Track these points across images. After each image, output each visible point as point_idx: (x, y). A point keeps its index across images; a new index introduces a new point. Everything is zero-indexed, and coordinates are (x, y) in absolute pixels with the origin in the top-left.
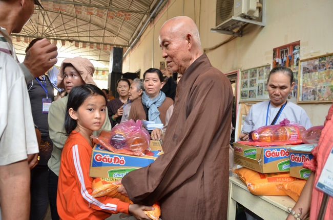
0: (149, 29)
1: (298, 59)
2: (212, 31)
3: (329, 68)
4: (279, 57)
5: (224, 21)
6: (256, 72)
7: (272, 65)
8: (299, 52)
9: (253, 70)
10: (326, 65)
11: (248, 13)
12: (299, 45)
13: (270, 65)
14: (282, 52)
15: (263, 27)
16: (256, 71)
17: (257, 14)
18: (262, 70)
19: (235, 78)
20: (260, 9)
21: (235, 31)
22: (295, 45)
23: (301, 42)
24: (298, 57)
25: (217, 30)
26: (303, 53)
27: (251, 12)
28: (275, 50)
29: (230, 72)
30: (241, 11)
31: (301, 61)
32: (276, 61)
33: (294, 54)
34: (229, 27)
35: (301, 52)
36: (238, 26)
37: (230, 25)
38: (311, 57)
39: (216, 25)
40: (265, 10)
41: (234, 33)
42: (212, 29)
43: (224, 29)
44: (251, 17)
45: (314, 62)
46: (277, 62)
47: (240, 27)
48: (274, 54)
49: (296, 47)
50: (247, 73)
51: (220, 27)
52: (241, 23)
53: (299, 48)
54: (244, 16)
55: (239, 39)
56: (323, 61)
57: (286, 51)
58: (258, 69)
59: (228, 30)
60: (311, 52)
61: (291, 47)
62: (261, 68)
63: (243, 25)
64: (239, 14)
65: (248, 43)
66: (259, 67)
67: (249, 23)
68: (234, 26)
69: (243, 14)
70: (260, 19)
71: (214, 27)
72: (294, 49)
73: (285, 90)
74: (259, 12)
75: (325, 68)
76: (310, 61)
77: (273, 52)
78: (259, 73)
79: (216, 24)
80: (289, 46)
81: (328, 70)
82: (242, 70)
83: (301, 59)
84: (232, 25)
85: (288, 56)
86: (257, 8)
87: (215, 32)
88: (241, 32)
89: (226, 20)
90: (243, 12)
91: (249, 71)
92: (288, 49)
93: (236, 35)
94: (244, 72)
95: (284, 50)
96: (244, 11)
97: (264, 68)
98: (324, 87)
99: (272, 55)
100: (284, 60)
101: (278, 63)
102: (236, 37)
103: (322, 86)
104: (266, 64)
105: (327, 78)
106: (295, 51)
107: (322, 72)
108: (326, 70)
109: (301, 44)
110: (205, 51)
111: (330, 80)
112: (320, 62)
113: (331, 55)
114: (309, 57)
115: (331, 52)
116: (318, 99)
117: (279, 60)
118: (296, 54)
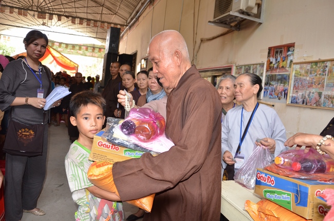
0: (148, 10)
2: (209, 24)
3: (320, 74)
5: (222, 14)
6: (250, 69)
7: (266, 63)
8: (293, 54)
9: (247, 67)
10: (318, 71)
11: (246, 9)
13: (264, 64)
14: (277, 52)
15: (261, 23)
16: (250, 67)
17: (255, 11)
18: (256, 67)
19: (229, 71)
20: (259, 6)
21: (233, 24)
22: (289, 47)
23: (296, 44)
25: (214, 22)
26: (297, 56)
27: (250, 8)
28: (270, 49)
29: (225, 66)
30: (239, 7)
31: (294, 64)
32: (270, 60)
33: (288, 56)
34: (227, 21)
35: (295, 54)
36: (236, 21)
37: (228, 19)
38: (304, 61)
39: (214, 18)
40: (264, 7)
41: (231, 27)
42: (210, 22)
43: (222, 22)
44: (249, 14)
45: (307, 67)
47: (238, 21)
48: (269, 53)
49: (291, 49)
50: (241, 68)
51: (217, 20)
53: (294, 50)
54: (242, 12)
55: (236, 33)
56: (314, 67)
57: (281, 52)
58: (252, 66)
59: (226, 24)
60: (305, 56)
61: (286, 48)
62: (255, 66)
63: (241, 20)
64: (237, 10)
65: (245, 39)
66: (253, 65)
67: (246, 19)
68: (232, 20)
69: (241, 10)
70: (258, 16)
71: (212, 20)
72: (289, 51)
74: (258, 8)
76: (302, 65)
77: (268, 51)
78: (253, 70)
79: (214, 16)
80: (284, 46)
82: (237, 65)
83: (294, 62)
84: (230, 19)
85: (282, 56)
86: (256, 4)
87: (213, 24)
88: (238, 26)
89: (224, 13)
90: (241, 8)
91: (243, 67)
92: (283, 50)
93: (234, 29)
94: (239, 67)
95: (279, 50)
96: (243, 7)
97: (258, 66)
99: (267, 53)
100: (278, 60)
101: (271, 63)
102: (233, 31)
103: (312, 91)
104: (260, 62)
105: (317, 84)
106: (289, 53)
107: (312, 77)
108: (316, 75)
109: (295, 47)
110: (202, 41)
111: (319, 86)
112: (312, 67)
113: (323, 62)
114: (302, 60)
115: (323, 58)
116: (306, 104)
117: (273, 60)
118: (290, 56)
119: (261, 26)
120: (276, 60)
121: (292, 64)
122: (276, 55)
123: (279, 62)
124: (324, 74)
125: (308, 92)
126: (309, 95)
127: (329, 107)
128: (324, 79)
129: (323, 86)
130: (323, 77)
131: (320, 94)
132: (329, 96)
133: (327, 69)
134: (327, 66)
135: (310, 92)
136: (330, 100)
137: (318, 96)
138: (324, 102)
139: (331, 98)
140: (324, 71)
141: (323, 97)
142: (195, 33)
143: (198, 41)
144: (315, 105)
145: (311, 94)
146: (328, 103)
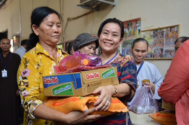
1: (139, 30)
2: (78, 7)
3: (160, 37)
4: (126, 28)
8: (140, 25)
10: (158, 35)
12: (140, 20)
14: (128, 25)
15: (114, 6)
21: (93, 7)
22: (137, 20)
24: (139, 29)
25: (81, 6)
26: (144, 26)
31: (142, 32)
33: (136, 27)
34: (90, 4)
36: (97, 4)
37: (91, 3)
38: (148, 29)
39: (81, 2)
41: (93, 8)
42: (78, 5)
43: (86, 6)
45: (150, 33)
49: (138, 22)
51: (84, 4)
52: (99, 2)
53: (140, 23)
55: (96, 13)
56: (156, 32)
57: (131, 24)
59: (89, 6)
60: (148, 26)
61: (134, 21)
63: (100, 3)
67: (104, 3)
71: (79, 4)
73: (145, 53)
75: (157, 37)
80: (133, 20)
81: (159, 38)
83: (141, 30)
84: (93, 3)
88: (97, 8)
92: (133, 23)
93: (94, 10)
95: (130, 23)
98: (157, 49)
100: (130, 30)
103: (156, 49)
105: (159, 44)
106: (138, 25)
107: (156, 39)
108: (158, 38)
109: (141, 20)
110: (68, 19)
111: (161, 45)
112: (154, 33)
113: (161, 29)
114: (147, 29)
115: (161, 27)
116: (153, 57)
118: (138, 26)
119: (115, 7)
120: (129, 30)
121: (140, 32)
122: (128, 27)
124: (163, 36)
125: (153, 49)
126: (154, 51)
127: (169, 58)
128: (163, 40)
129: (163, 44)
130: (163, 39)
131: (162, 50)
132: (168, 50)
133: (165, 33)
134: (164, 32)
135: (155, 49)
136: (169, 53)
137: (161, 51)
138: (166, 55)
139: (169, 51)
140: (163, 35)
141: (164, 51)
143: (65, 20)
144: (159, 57)
145: (156, 50)
146: (168, 55)
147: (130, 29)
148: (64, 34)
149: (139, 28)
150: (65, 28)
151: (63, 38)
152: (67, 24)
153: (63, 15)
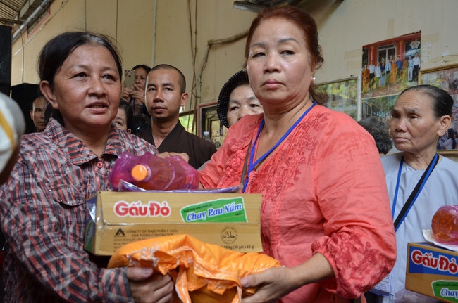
1: (416, 69)
2: (236, 6)
4: (375, 64)
7: (360, 78)
8: (418, 55)
12: (419, 39)
13: (356, 79)
14: (382, 54)
15: (340, 1)
16: (326, 90)
22: (410, 40)
23: (422, 35)
24: (416, 64)
25: (246, 3)
26: (428, 56)
28: (366, 49)
31: (424, 72)
32: (368, 71)
35: (423, 54)
38: (444, 64)
42: (237, 3)
45: (452, 75)
46: (371, 72)
48: (365, 57)
49: (414, 45)
53: (419, 47)
57: (392, 53)
58: (329, 87)
60: (444, 54)
61: (401, 43)
62: (337, 84)
66: (332, 83)
72: (408, 48)
76: (442, 73)
77: (361, 53)
80: (397, 40)
83: (423, 68)
87: (243, 8)
92: (396, 48)
95: (387, 49)
97: (343, 84)
99: (360, 59)
100: (386, 70)
101: (372, 76)
104: (348, 76)
106: (410, 53)
109: (422, 39)
110: (210, 45)
114: (441, 64)
117: (375, 69)
118: (413, 57)
120: (383, 69)
122: (380, 60)
123: (388, 72)
142: (194, 31)
143: (203, 48)
147: (388, 66)
148: (198, 86)
149: (416, 61)
150: (203, 69)
151: (196, 97)
152: (206, 59)
153: (196, 33)
